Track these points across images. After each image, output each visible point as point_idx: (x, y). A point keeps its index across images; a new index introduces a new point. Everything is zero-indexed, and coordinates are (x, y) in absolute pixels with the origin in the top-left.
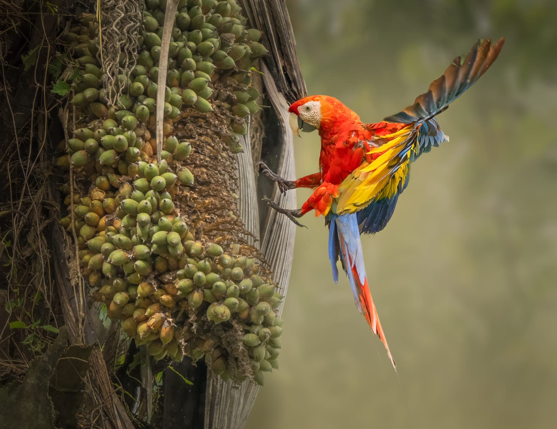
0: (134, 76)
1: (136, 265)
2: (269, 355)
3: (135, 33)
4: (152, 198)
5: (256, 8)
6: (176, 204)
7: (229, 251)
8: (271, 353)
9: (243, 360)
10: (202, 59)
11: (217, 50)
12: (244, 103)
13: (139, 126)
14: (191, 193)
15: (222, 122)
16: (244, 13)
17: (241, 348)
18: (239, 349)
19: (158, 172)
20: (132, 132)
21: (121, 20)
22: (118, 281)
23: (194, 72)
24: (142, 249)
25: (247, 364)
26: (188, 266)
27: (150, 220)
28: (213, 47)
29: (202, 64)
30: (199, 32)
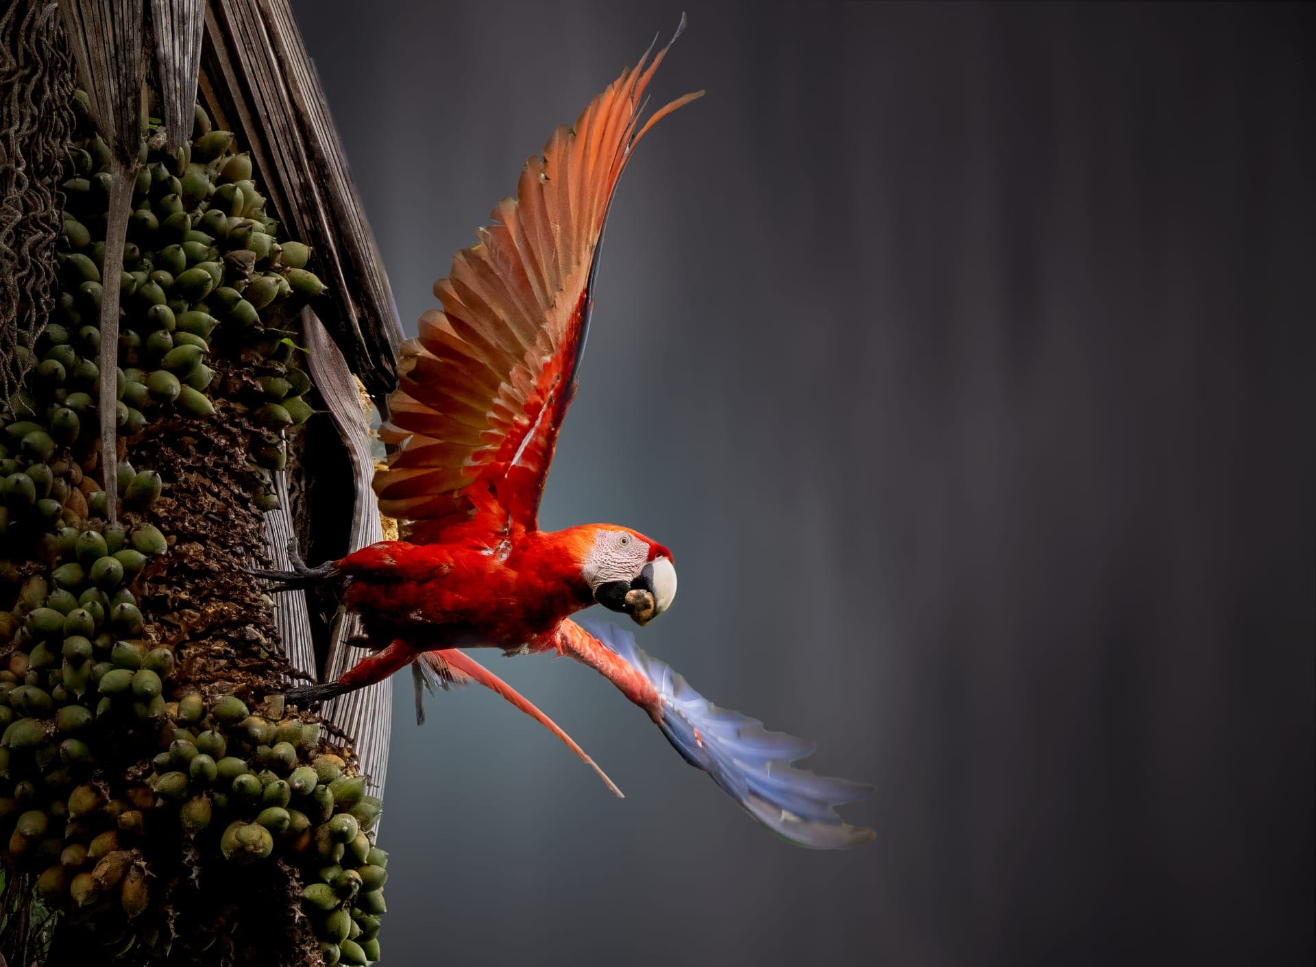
0: (45, 347)
1: (64, 750)
2: (357, 929)
3: (48, 253)
4: (93, 604)
5: (295, 199)
6: (146, 617)
7: (262, 710)
8: (362, 924)
9: (303, 942)
10: (187, 306)
11: (218, 287)
12: (279, 400)
13: (58, 455)
14: (176, 590)
15: (234, 442)
16: (270, 209)
17: (299, 914)
18: (294, 917)
19: (105, 549)
20: (44, 468)
21: (15, 228)
22: (26, 786)
23: (172, 333)
24: (76, 714)
25: (313, 949)
26: (176, 743)
27: (91, 650)
28: (210, 279)
29: (188, 316)
30: (178, 249)
